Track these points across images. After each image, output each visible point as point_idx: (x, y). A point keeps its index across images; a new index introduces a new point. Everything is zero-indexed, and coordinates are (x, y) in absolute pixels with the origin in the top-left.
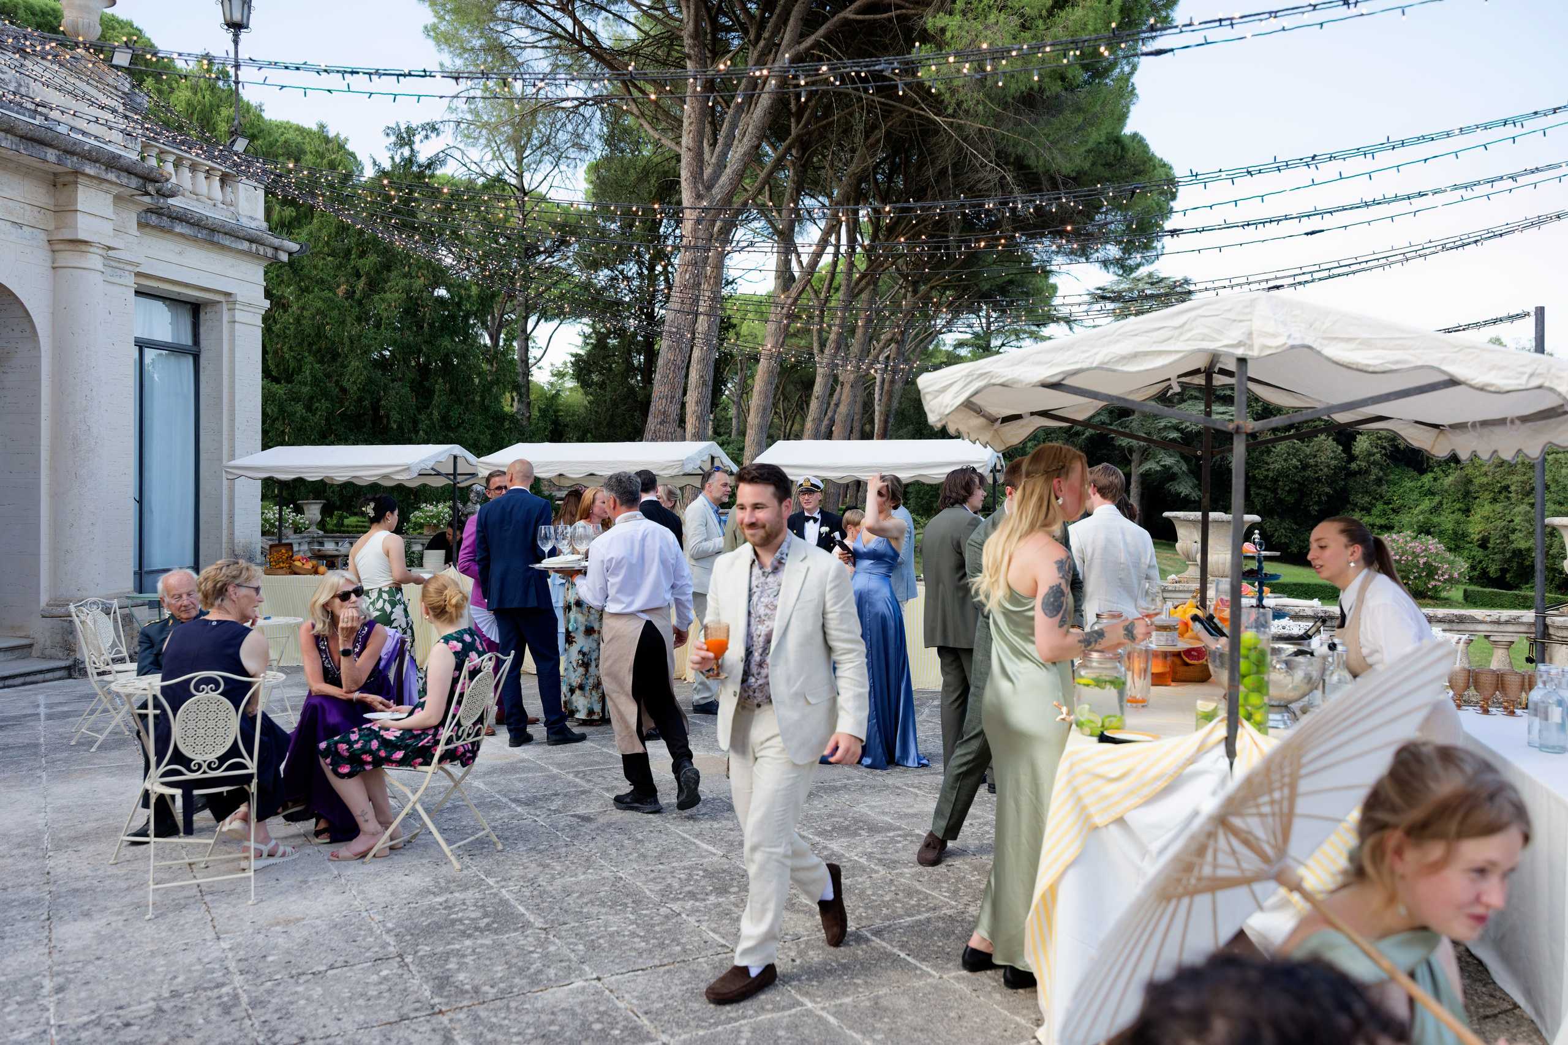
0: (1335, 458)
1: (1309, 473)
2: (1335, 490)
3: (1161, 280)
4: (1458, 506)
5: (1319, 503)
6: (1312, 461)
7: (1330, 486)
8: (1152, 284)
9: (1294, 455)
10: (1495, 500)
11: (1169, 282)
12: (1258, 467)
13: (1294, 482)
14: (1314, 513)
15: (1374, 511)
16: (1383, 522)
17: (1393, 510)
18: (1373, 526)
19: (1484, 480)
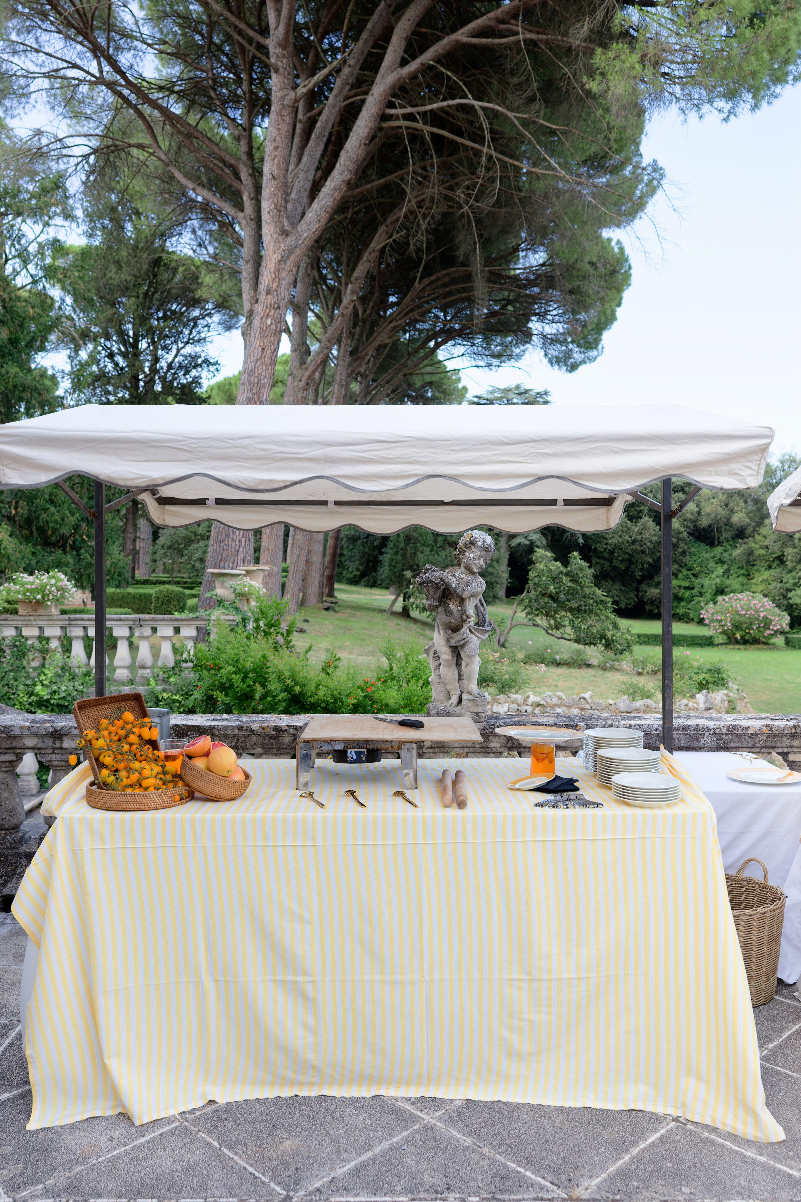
0: (655, 535)
1: (637, 546)
2: (653, 560)
3: (526, 392)
4: (743, 571)
5: (642, 569)
6: (639, 537)
7: (650, 557)
8: (519, 394)
9: (627, 533)
10: (770, 567)
11: (533, 393)
12: (599, 542)
13: (625, 553)
14: (638, 577)
15: (680, 576)
16: (686, 584)
17: (694, 575)
18: (680, 587)
19: (763, 552)
